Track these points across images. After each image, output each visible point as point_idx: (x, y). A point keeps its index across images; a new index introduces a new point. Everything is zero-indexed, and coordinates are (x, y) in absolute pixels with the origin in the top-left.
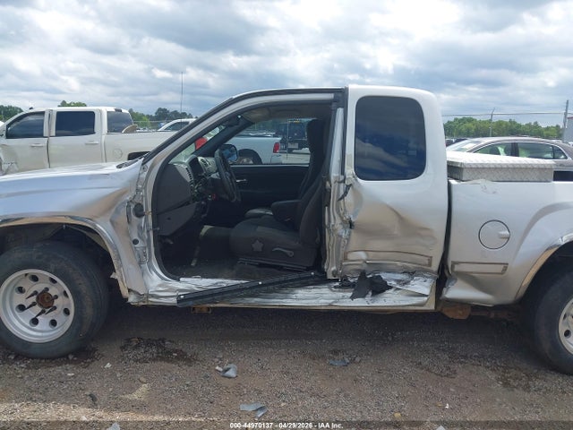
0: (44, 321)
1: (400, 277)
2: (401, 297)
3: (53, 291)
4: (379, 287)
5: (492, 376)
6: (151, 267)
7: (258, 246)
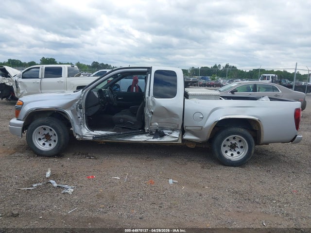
0: (47, 144)
1: (169, 131)
2: (169, 138)
3: (51, 134)
4: (162, 135)
5: (199, 165)
6: (84, 126)
7: (122, 120)
